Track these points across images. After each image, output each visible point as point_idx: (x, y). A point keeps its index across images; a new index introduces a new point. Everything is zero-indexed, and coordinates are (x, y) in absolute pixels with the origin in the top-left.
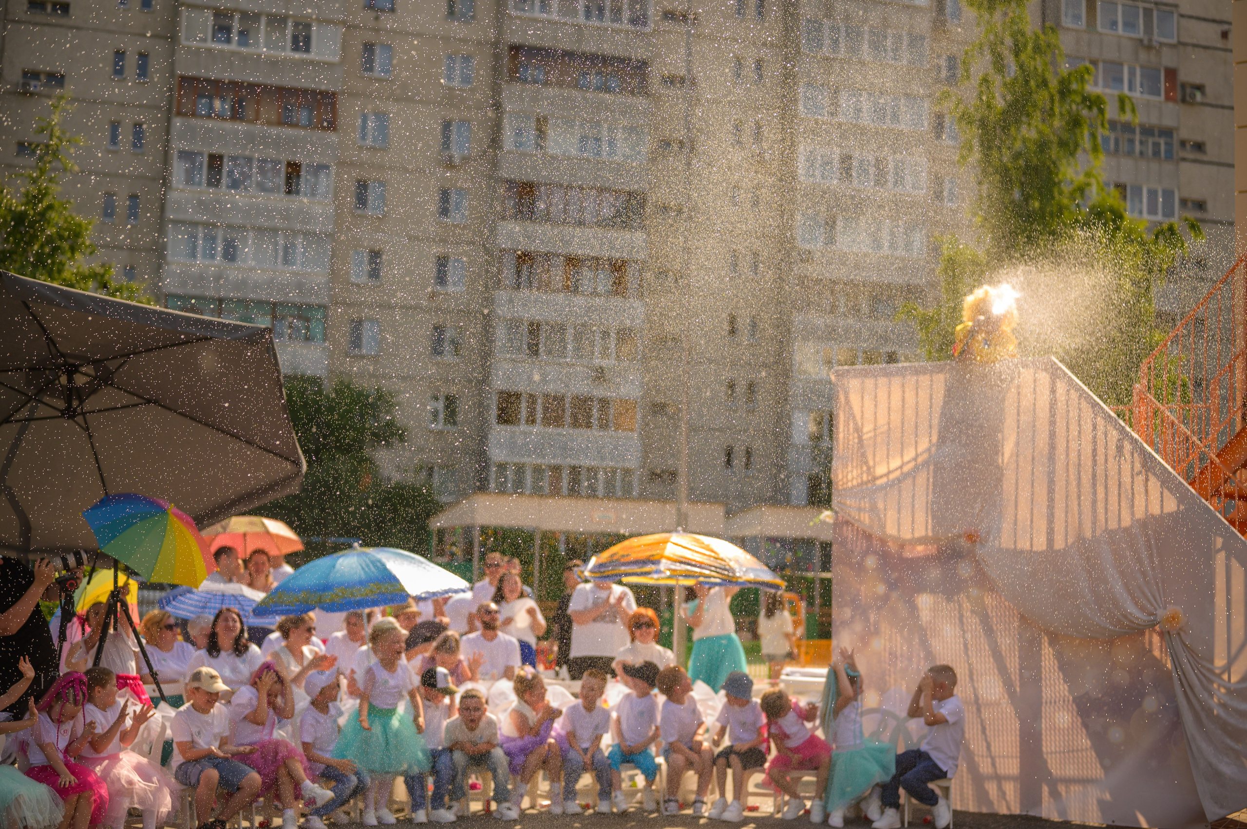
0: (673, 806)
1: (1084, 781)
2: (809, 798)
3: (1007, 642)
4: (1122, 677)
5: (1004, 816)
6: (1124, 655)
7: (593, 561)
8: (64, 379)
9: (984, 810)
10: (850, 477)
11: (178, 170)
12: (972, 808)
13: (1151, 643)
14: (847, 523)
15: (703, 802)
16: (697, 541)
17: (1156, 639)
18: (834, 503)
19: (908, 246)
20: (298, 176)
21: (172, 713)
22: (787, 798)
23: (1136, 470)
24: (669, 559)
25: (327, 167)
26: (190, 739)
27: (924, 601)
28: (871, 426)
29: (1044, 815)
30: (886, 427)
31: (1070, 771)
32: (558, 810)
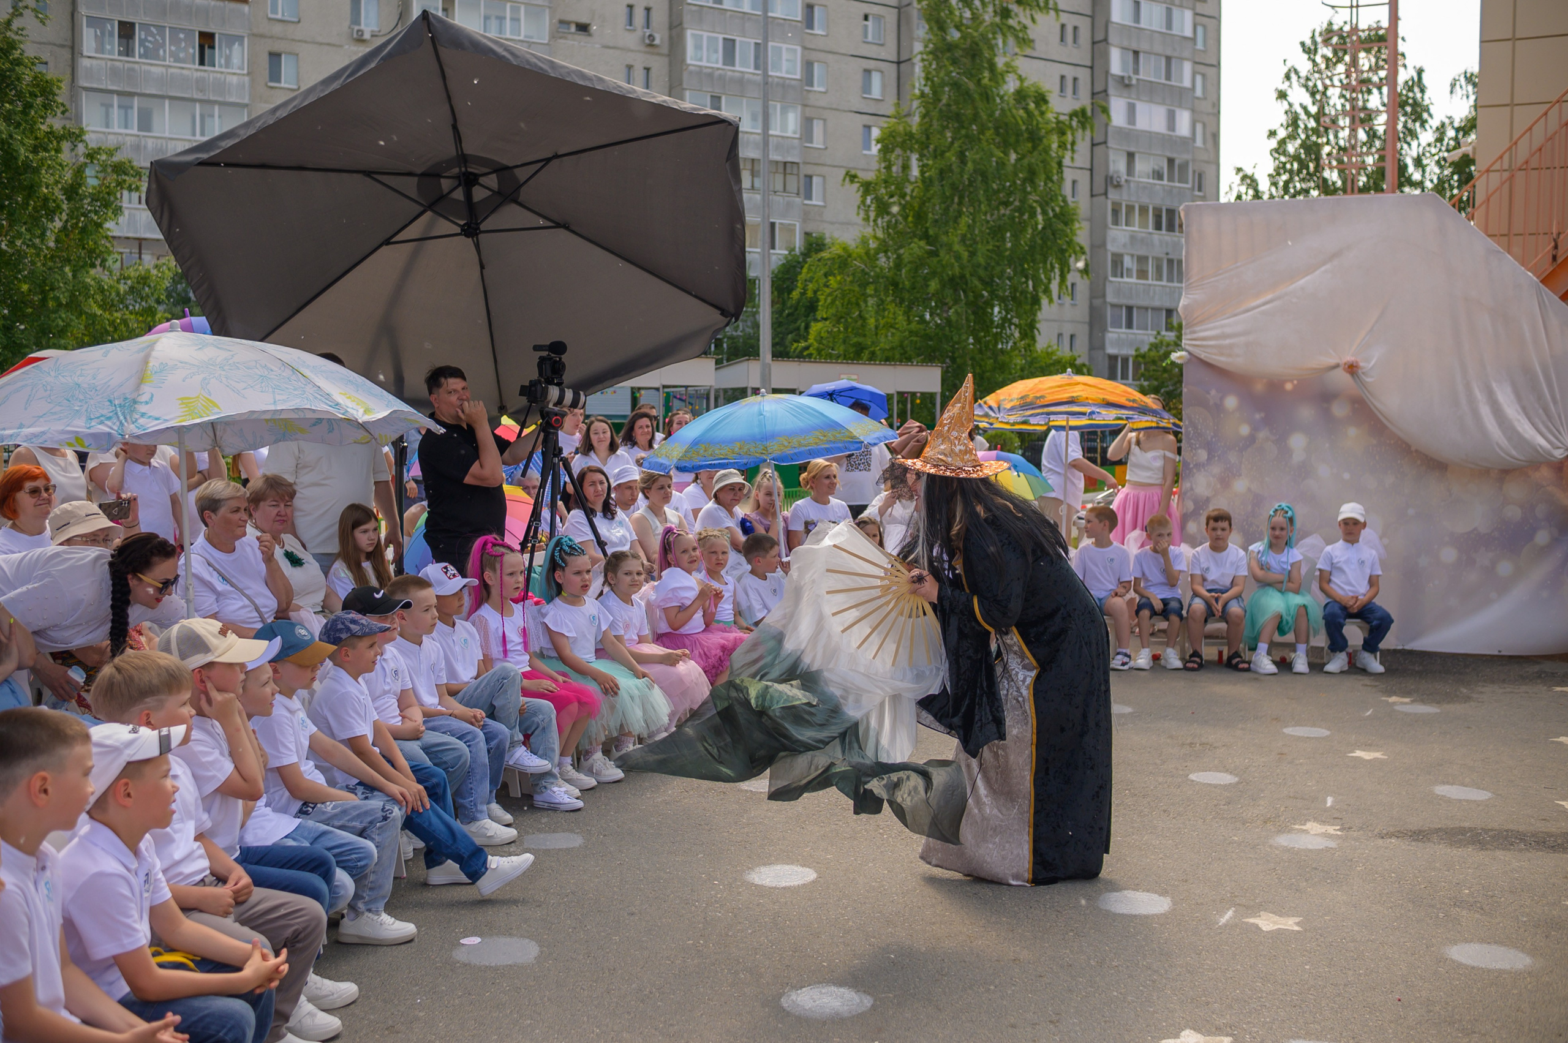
4: (1514, 513)
6: (1516, 491)
8: (459, 195)
11: (88, 39)
14: (1203, 361)
20: (212, 47)
25: (240, 39)
27: (1297, 441)
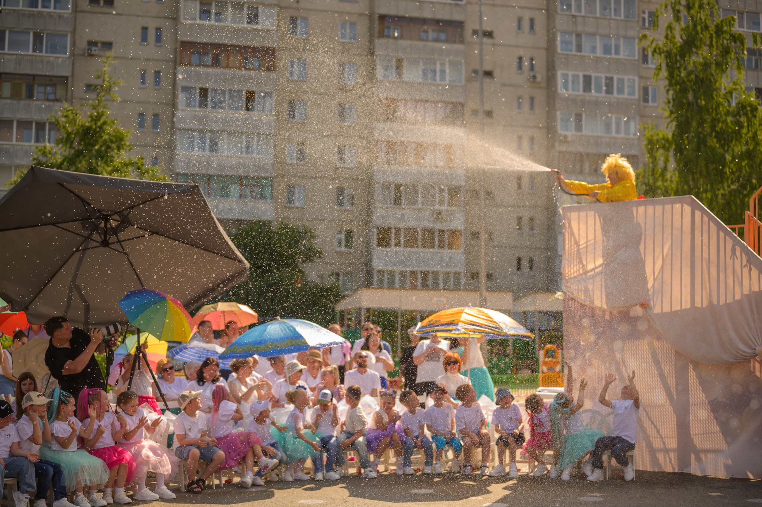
0: (468, 470)
1: (715, 451)
2: (549, 464)
3: (668, 369)
4: (737, 388)
5: (669, 473)
6: (737, 374)
7: (419, 325)
9: (657, 470)
10: (572, 271)
11: (181, 98)
12: (649, 469)
13: (754, 368)
14: (572, 299)
15: (486, 466)
16: (480, 311)
17: (757, 365)
18: (563, 288)
19: (627, 132)
20: (253, 100)
21: (173, 417)
22: (536, 463)
23: (743, 265)
24: (463, 322)
25: (270, 94)
26: (184, 433)
27: (618, 344)
28: (584, 241)
29: (692, 472)
30: (593, 241)
31: (708, 445)
32: (400, 472)
